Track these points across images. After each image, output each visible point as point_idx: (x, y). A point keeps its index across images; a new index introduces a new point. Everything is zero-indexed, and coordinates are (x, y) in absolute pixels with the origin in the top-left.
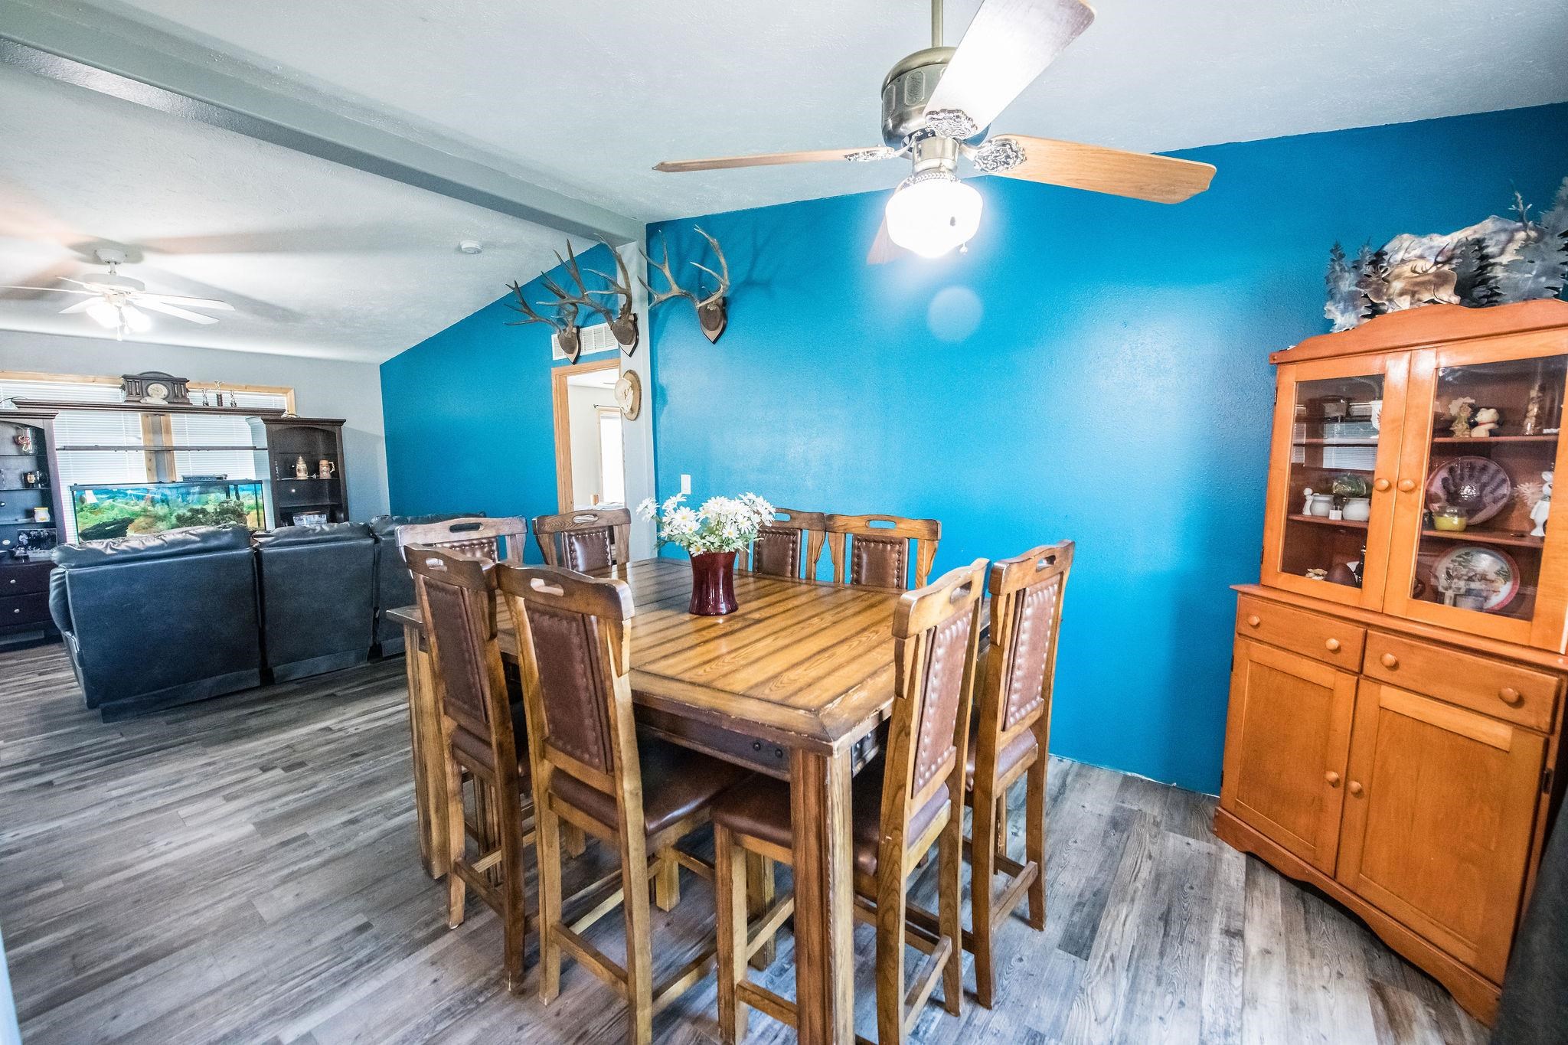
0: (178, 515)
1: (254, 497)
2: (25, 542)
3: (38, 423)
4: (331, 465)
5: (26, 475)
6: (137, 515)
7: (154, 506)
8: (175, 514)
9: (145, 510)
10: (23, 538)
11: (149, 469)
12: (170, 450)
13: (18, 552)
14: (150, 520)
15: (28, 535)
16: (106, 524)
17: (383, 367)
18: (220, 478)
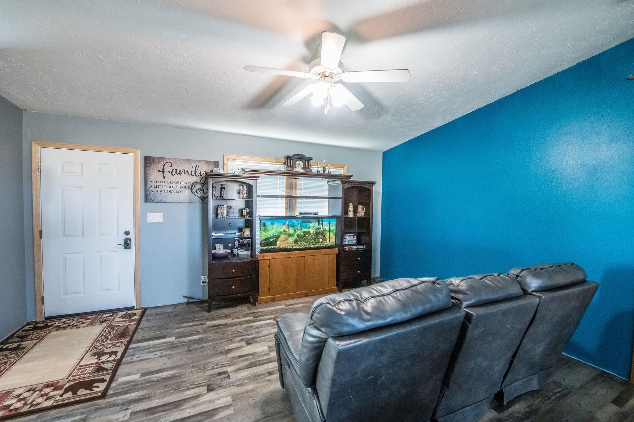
0: (298, 234)
1: (329, 225)
2: (237, 245)
3: (250, 182)
4: (363, 208)
5: (242, 210)
6: (281, 233)
7: (288, 228)
8: (296, 234)
9: (285, 231)
10: (237, 243)
11: (286, 208)
12: (296, 197)
13: (235, 251)
14: (286, 236)
15: (239, 242)
16: (270, 238)
17: (384, 154)
18: (315, 214)
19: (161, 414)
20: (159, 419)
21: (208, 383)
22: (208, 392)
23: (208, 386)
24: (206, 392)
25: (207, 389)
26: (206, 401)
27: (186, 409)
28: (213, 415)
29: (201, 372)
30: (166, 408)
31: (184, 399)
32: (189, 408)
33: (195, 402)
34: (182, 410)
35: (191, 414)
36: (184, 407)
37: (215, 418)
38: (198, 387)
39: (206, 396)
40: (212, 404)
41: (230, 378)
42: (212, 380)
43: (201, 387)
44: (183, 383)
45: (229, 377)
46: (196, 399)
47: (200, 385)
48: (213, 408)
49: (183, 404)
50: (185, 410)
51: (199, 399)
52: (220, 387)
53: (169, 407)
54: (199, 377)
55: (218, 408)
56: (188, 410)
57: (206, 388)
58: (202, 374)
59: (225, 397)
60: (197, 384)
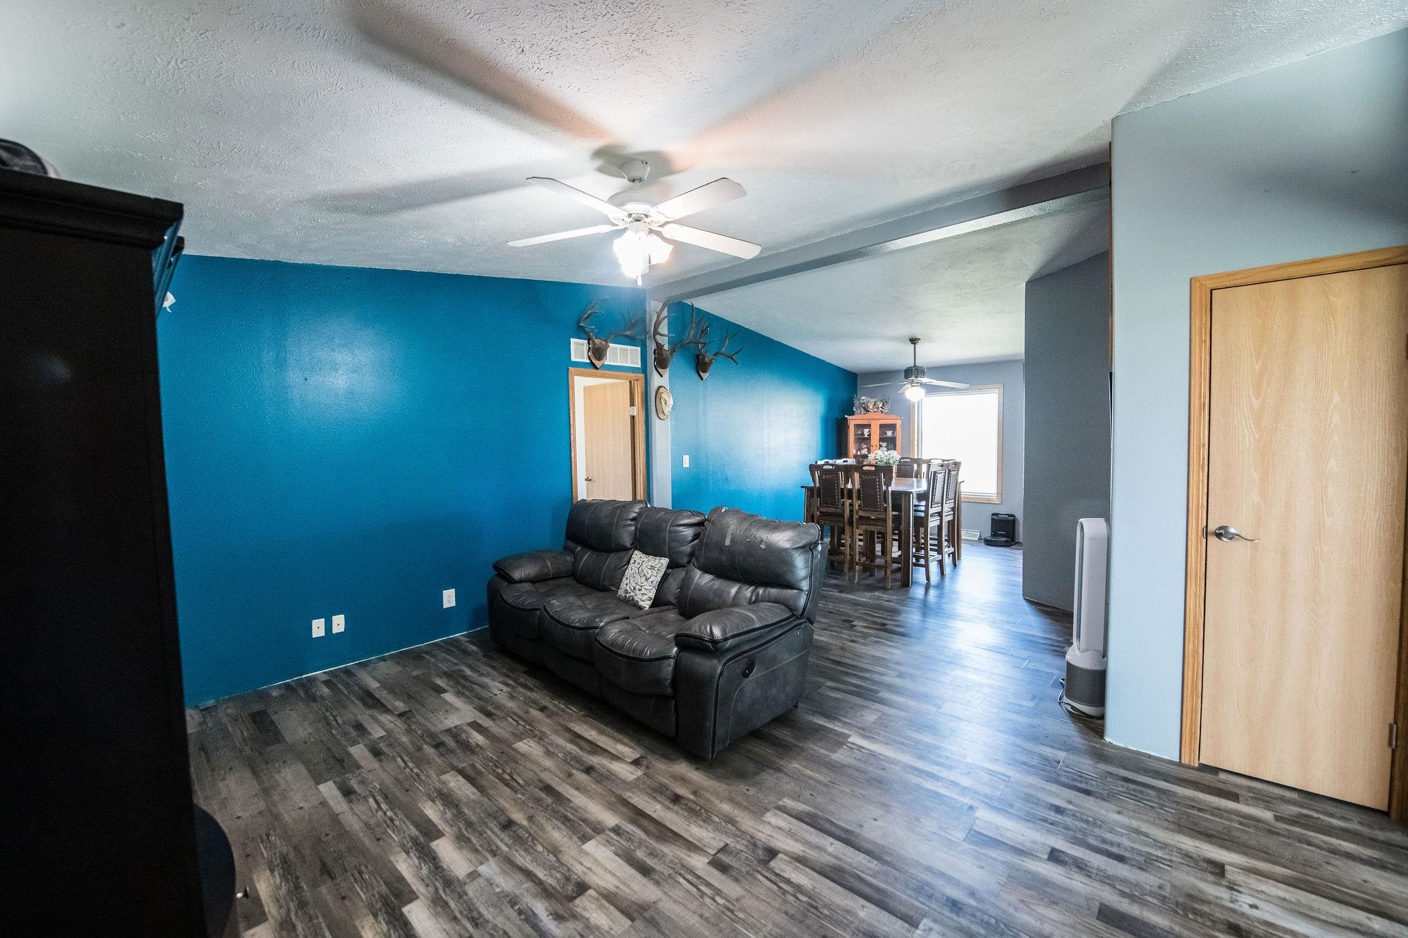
19: (869, 879)
20: (877, 871)
21: (759, 869)
22: (779, 852)
23: (765, 863)
24: (780, 855)
25: (774, 860)
26: (797, 840)
27: (830, 855)
28: (809, 814)
29: (742, 910)
30: (857, 884)
31: (820, 873)
32: (825, 851)
33: (812, 854)
34: (837, 858)
35: (831, 840)
36: (832, 861)
37: (811, 809)
38: (781, 876)
39: (787, 848)
40: (794, 829)
41: (722, 845)
42: (748, 869)
43: (777, 871)
44: (792, 912)
45: (724, 849)
46: (805, 858)
47: (773, 878)
48: (799, 823)
49: (828, 866)
50: (835, 854)
51: (801, 854)
52: (754, 844)
53: (851, 880)
54: (758, 898)
55: (794, 818)
56: (830, 849)
57: (772, 864)
58: (749, 902)
59: (769, 823)
60: (776, 884)
